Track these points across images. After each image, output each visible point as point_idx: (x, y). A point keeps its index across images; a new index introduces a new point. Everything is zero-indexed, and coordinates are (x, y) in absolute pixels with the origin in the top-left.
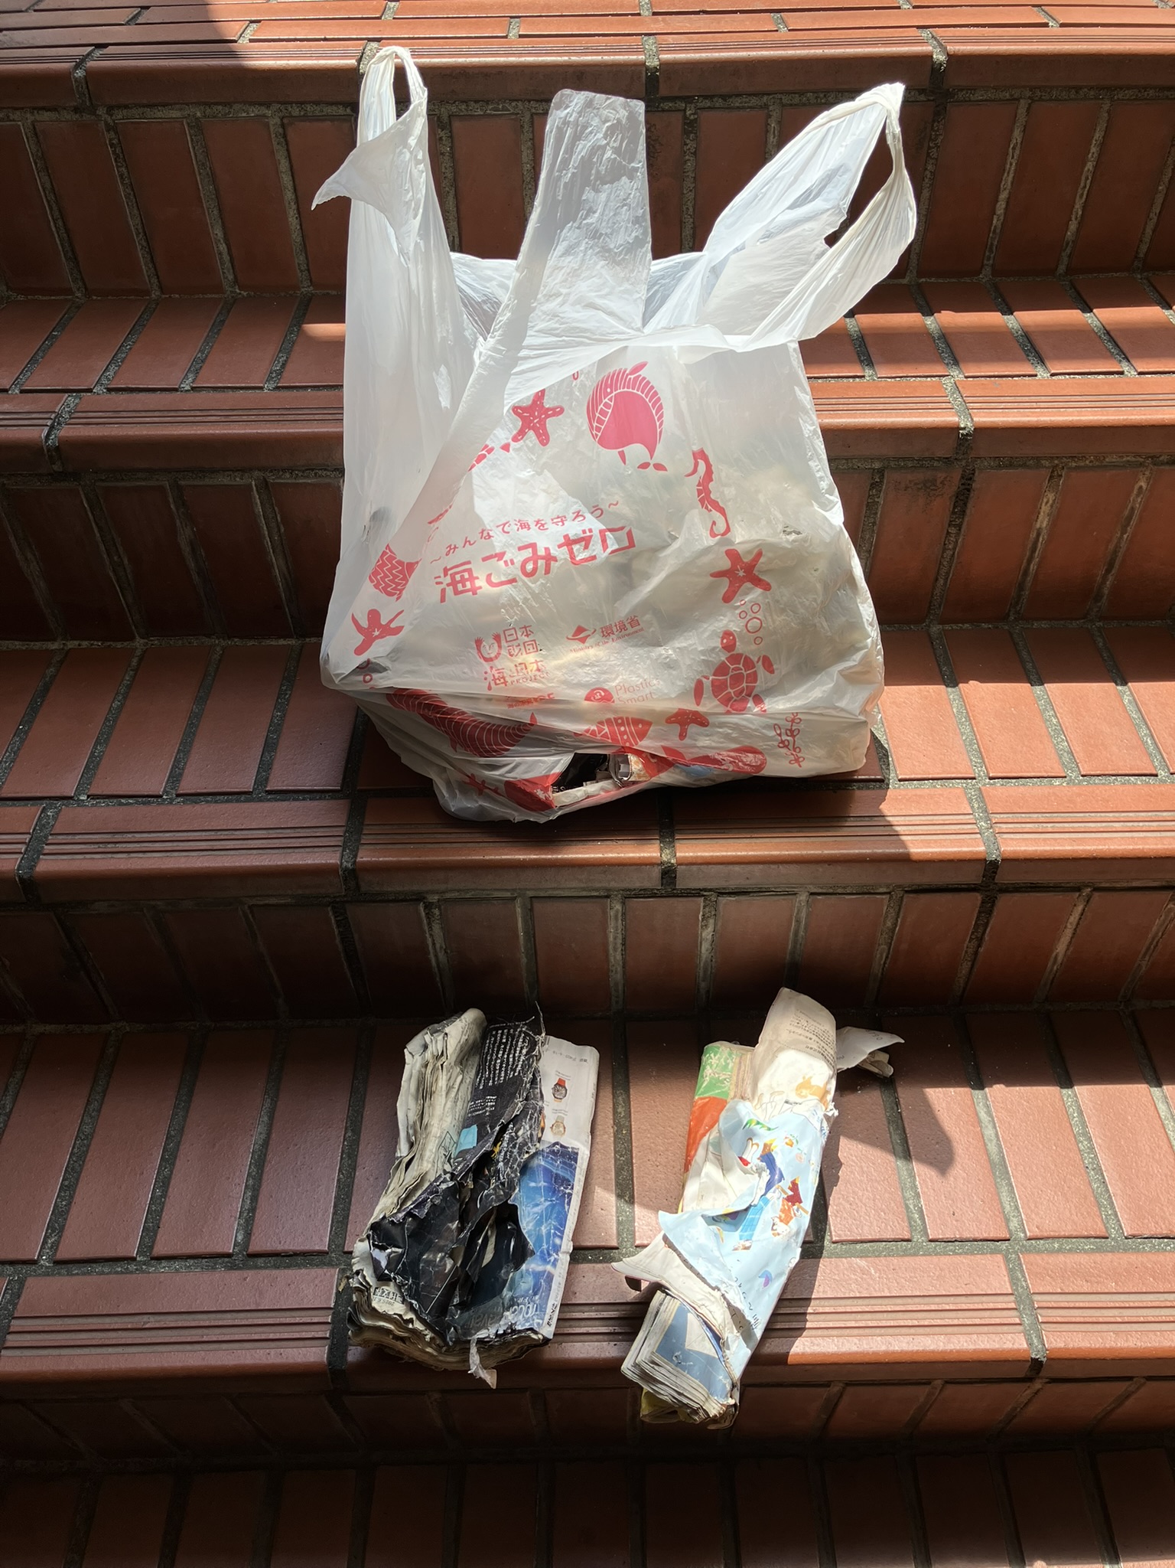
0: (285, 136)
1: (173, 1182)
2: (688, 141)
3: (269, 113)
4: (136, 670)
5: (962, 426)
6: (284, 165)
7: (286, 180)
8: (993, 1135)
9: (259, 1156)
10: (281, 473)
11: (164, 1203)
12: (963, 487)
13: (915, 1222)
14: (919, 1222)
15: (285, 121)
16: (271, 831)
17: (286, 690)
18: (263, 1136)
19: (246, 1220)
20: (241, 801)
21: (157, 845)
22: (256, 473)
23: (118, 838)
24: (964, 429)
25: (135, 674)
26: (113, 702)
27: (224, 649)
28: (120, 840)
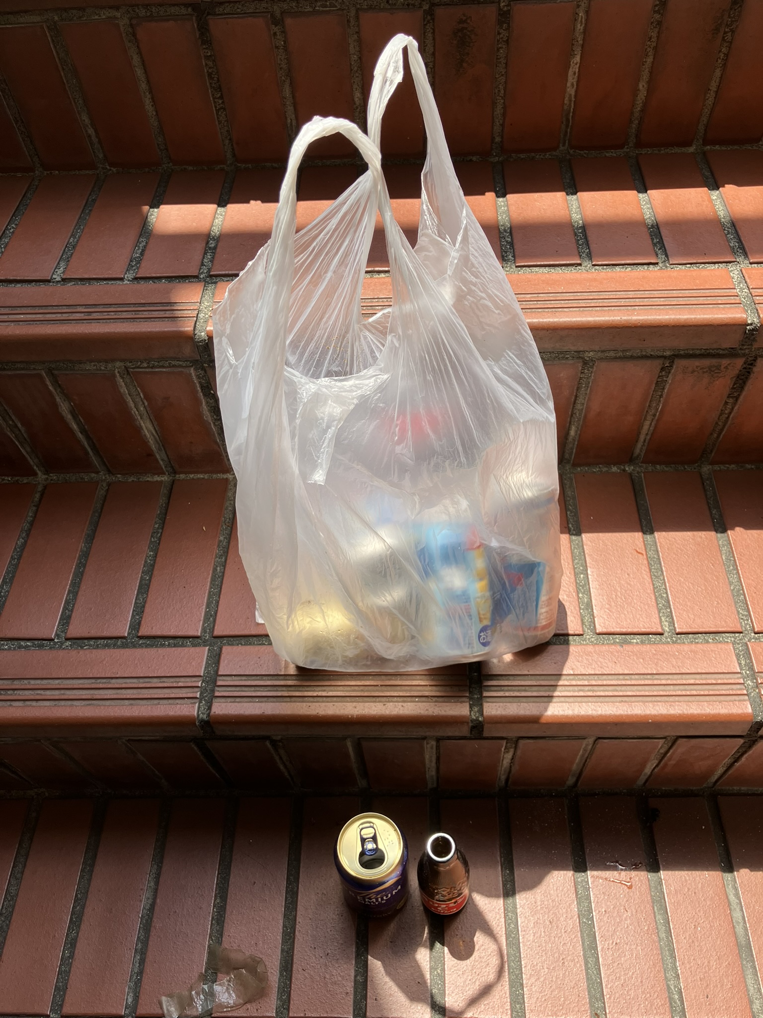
0: (134, 35)
1: (78, 945)
2: (501, 31)
3: (118, 15)
4: (38, 506)
5: (749, 322)
6: (136, 60)
7: (139, 72)
8: (740, 918)
9: (147, 920)
10: (139, 363)
11: (71, 963)
12: (745, 370)
13: (675, 1003)
14: (679, 1003)
15: (134, 22)
16: (141, 680)
17: (158, 528)
18: (150, 901)
19: (135, 983)
20: (119, 647)
21: (48, 692)
22: (118, 364)
23: (17, 684)
24: (751, 324)
25: (37, 510)
26: (18, 540)
27: (109, 485)
28: (17, 687)
